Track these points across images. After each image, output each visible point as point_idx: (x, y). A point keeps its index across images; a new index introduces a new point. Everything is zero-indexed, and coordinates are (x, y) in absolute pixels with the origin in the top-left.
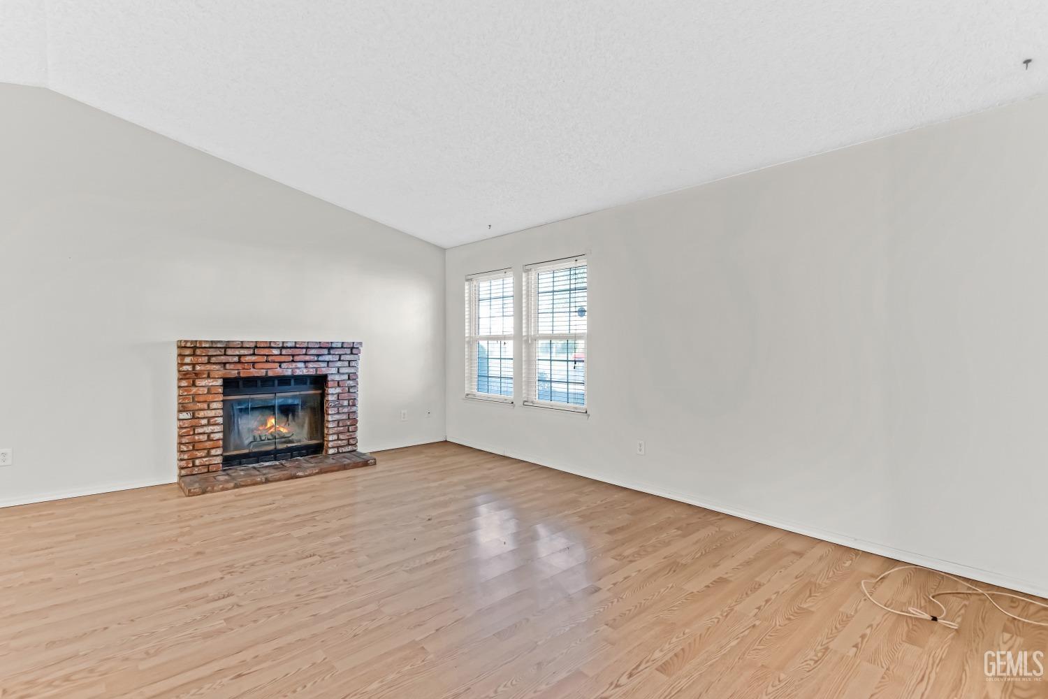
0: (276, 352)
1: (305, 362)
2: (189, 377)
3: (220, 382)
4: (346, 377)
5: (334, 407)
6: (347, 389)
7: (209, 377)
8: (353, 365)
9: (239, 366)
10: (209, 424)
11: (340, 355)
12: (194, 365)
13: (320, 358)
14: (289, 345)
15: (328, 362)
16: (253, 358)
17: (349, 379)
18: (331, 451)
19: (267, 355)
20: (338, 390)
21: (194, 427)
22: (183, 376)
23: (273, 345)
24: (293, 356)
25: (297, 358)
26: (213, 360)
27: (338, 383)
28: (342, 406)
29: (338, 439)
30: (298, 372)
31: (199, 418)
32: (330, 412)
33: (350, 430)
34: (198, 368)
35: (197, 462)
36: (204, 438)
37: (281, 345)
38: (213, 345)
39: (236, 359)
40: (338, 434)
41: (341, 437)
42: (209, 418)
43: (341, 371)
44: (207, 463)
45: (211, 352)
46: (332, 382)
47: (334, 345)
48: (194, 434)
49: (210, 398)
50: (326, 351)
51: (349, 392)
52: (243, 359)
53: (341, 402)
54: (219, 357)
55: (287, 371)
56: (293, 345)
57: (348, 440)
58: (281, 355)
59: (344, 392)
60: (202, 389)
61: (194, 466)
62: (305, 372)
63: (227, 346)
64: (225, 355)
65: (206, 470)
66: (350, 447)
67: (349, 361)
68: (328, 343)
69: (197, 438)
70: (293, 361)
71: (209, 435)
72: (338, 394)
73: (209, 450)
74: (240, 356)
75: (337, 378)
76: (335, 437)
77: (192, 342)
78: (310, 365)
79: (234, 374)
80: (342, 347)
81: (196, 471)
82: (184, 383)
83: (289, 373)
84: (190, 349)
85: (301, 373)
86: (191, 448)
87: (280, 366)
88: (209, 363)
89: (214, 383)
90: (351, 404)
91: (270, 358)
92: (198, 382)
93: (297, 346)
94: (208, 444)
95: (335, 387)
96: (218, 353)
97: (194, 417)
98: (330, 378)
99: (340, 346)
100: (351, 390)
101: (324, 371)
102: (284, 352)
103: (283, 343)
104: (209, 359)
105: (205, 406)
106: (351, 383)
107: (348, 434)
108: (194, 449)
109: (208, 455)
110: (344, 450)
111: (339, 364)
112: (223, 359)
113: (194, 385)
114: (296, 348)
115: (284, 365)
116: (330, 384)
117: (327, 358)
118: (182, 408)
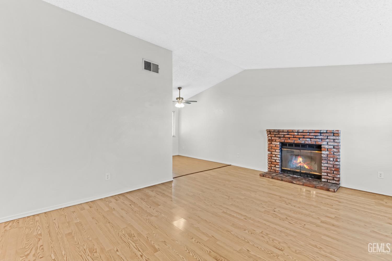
0: (296, 134)
1: (310, 138)
2: (270, 141)
3: (279, 143)
4: (332, 147)
5: (325, 160)
6: (332, 153)
7: (275, 141)
8: (336, 141)
9: (284, 138)
10: (275, 157)
11: (328, 136)
12: (271, 137)
13: (317, 137)
14: (300, 131)
15: (322, 139)
16: (289, 136)
17: (334, 148)
18: (323, 180)
19: (294, 135)
20: (327, 153)
21: (271, 157)
22: (269, 140)
23: (294, 131)
24: (304, 135)
25: (305, 137)
26: (276, 136)
27: (328, 149)
28: (329, 160)
29: (327, 175)
30: (307, 143)
31: (272, 154)
32: (322, 162)
33: (335, 173)
34: (272, 138)
35: (272, 168)
36: (274, 161)
37: (297, 131)
38: (274, 131)
39: (283, 136)
40: (327, 173)
41: (329, 175)
42: (276, 155)
43: (329, 144)
44: (275, 169)
45: (275, 133)
46: (323, 149)
47: (322, 132)
48: (271, 159)
49: (276, 148)
50: (319, 134)
51: (334, 154)
52: (285, 136)
53: (329, 158)
54: (278, 135)
55: (302, 141)
56: (302, 131)
57: (333, 177)
58: (298, 135)
59: (331, 154)
60: (273, 145)
61: (271, 169)
62: (310, 142)
63: (279, 131)
64: (279, 134)
65: (274, 171)
66: (334, 181)
67: (334, 140)
68: (319, 130)
69: (272, 160)
70: (304, 138)
71: (275, 160)
72: (327, 155)
73: (276, 165)
74: (284, 135)
75: (326, 147)
76: (326, 174)
77: (269, 130)
78: (312, 140)
79: (283, 141)
80: (327, 133)
81: (272, 170)
82: (269, 143)
83: (303, 142)
84: (269, 132)
85: (308, 143)
86: (271, 163)
87: (299, 139)
88: (275, 137)
89: (277, 144)
90: (335, 160)
91: (295, 136)
92: (273, 143)
93: (304, 132)
94: (275, 163)
95: (326, 151)
96: (277, 134)
97: (271, 154)
98: (322, 146)
99: (325, 132)
100: (335, 154)
101: (319, 142)
102: (299, 134)
103: (298, 130)
104: (275, 136)
105: (274, 150)
106: (335, 150)
107: (333, 175)
108: (271, 164)
109: (275, 167)
110: (331, 182)
111: (328, 140)
112: (279, 135)
113: (271, 143)
114: (303, 132)
115: (301, 139)
116: (322, 149)
117: (320, 137)
118: (269, 150)
